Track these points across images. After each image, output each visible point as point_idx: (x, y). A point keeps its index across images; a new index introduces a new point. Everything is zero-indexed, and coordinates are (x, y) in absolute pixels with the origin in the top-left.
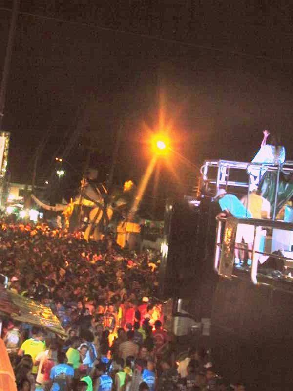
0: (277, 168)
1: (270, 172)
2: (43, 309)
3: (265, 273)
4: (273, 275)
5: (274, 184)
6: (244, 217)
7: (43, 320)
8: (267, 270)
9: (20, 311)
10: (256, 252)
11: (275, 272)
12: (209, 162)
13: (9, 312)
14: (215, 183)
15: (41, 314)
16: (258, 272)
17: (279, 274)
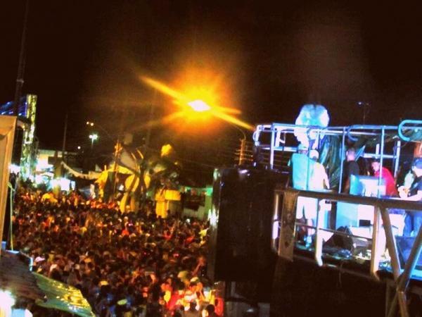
0: (341, 132)
1: (331, 136)
2: (71, 292)
3: (331, 253)
4: (341, 255)
5: (335, 149)
6: (305, 189)
7: (71, 305)
8: (333, 249)
9: (45, 297)
10: (320, 229)
11: (343, 251)
12: (260, 126)
13: (34, 298)
14: (268, 149)
15: (69, 298)
16: (323, 251)
17: (347, 254)
